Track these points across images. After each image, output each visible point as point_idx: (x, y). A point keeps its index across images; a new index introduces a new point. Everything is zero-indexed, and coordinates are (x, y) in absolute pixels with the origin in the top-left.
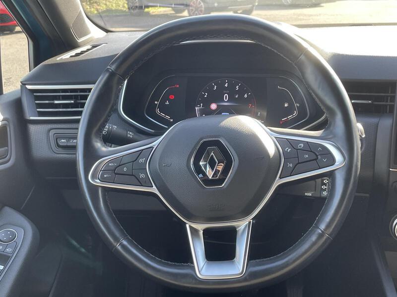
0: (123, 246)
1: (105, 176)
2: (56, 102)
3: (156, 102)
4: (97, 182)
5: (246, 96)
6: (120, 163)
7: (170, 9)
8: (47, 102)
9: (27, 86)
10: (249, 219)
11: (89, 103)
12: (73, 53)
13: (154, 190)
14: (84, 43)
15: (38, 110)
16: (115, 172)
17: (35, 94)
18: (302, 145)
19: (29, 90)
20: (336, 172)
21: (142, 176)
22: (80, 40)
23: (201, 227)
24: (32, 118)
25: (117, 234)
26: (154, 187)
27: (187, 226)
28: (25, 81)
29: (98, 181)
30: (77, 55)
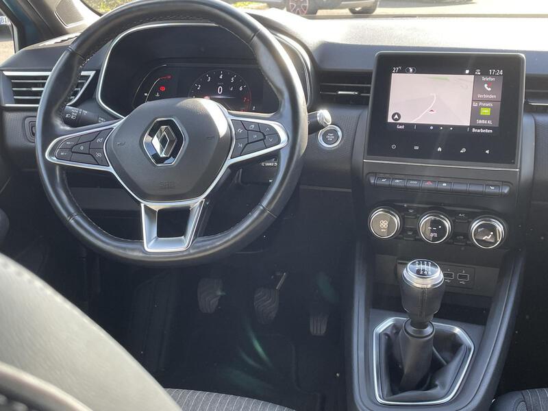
0: (77, 222)
1: (62, 154)
2: (34, 89)
3: (146, 94)
4: (54, 160)
5: (241, 89)
6: (78, 141)
7: (265, 4)
8: (25, 89)
9: (4, 72)
10: (202, 198)
11: (49, 83)
12: (59, 39)
13: (111, 169)
14: (74, 30)
15: (15, 97)
16: (72, 151)
17: (13, 81)
18: (253, 126)
19: (8, 76)
20: (281, 150)
21: (99, 155)
22: (68, 27)
23: (156, 206)
24: (7, 105)
25: (72, 210)
26: (111, 166)
27: (142, 205)
28: (3, 67)
29: (55, 158)
30: (62, 41)
